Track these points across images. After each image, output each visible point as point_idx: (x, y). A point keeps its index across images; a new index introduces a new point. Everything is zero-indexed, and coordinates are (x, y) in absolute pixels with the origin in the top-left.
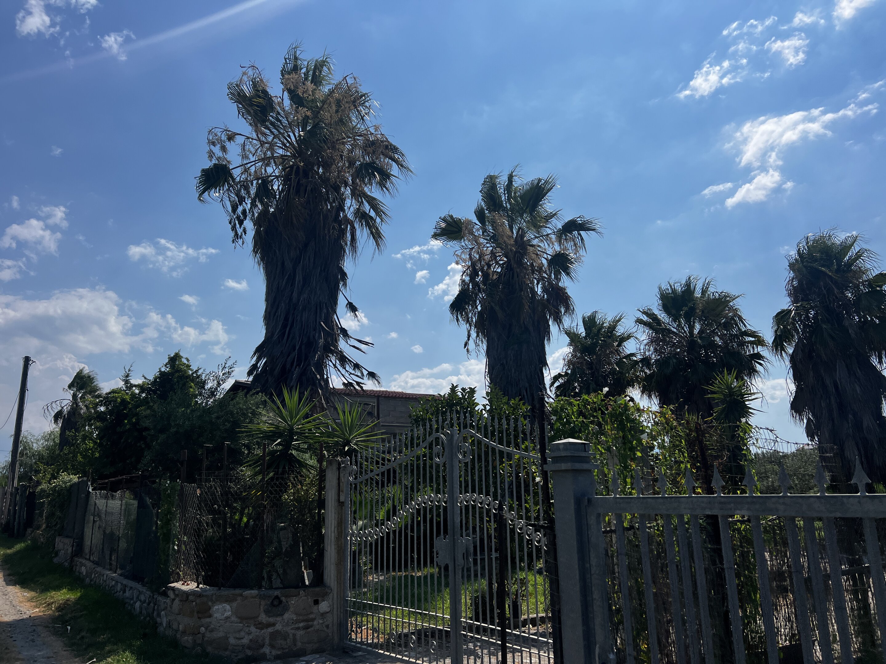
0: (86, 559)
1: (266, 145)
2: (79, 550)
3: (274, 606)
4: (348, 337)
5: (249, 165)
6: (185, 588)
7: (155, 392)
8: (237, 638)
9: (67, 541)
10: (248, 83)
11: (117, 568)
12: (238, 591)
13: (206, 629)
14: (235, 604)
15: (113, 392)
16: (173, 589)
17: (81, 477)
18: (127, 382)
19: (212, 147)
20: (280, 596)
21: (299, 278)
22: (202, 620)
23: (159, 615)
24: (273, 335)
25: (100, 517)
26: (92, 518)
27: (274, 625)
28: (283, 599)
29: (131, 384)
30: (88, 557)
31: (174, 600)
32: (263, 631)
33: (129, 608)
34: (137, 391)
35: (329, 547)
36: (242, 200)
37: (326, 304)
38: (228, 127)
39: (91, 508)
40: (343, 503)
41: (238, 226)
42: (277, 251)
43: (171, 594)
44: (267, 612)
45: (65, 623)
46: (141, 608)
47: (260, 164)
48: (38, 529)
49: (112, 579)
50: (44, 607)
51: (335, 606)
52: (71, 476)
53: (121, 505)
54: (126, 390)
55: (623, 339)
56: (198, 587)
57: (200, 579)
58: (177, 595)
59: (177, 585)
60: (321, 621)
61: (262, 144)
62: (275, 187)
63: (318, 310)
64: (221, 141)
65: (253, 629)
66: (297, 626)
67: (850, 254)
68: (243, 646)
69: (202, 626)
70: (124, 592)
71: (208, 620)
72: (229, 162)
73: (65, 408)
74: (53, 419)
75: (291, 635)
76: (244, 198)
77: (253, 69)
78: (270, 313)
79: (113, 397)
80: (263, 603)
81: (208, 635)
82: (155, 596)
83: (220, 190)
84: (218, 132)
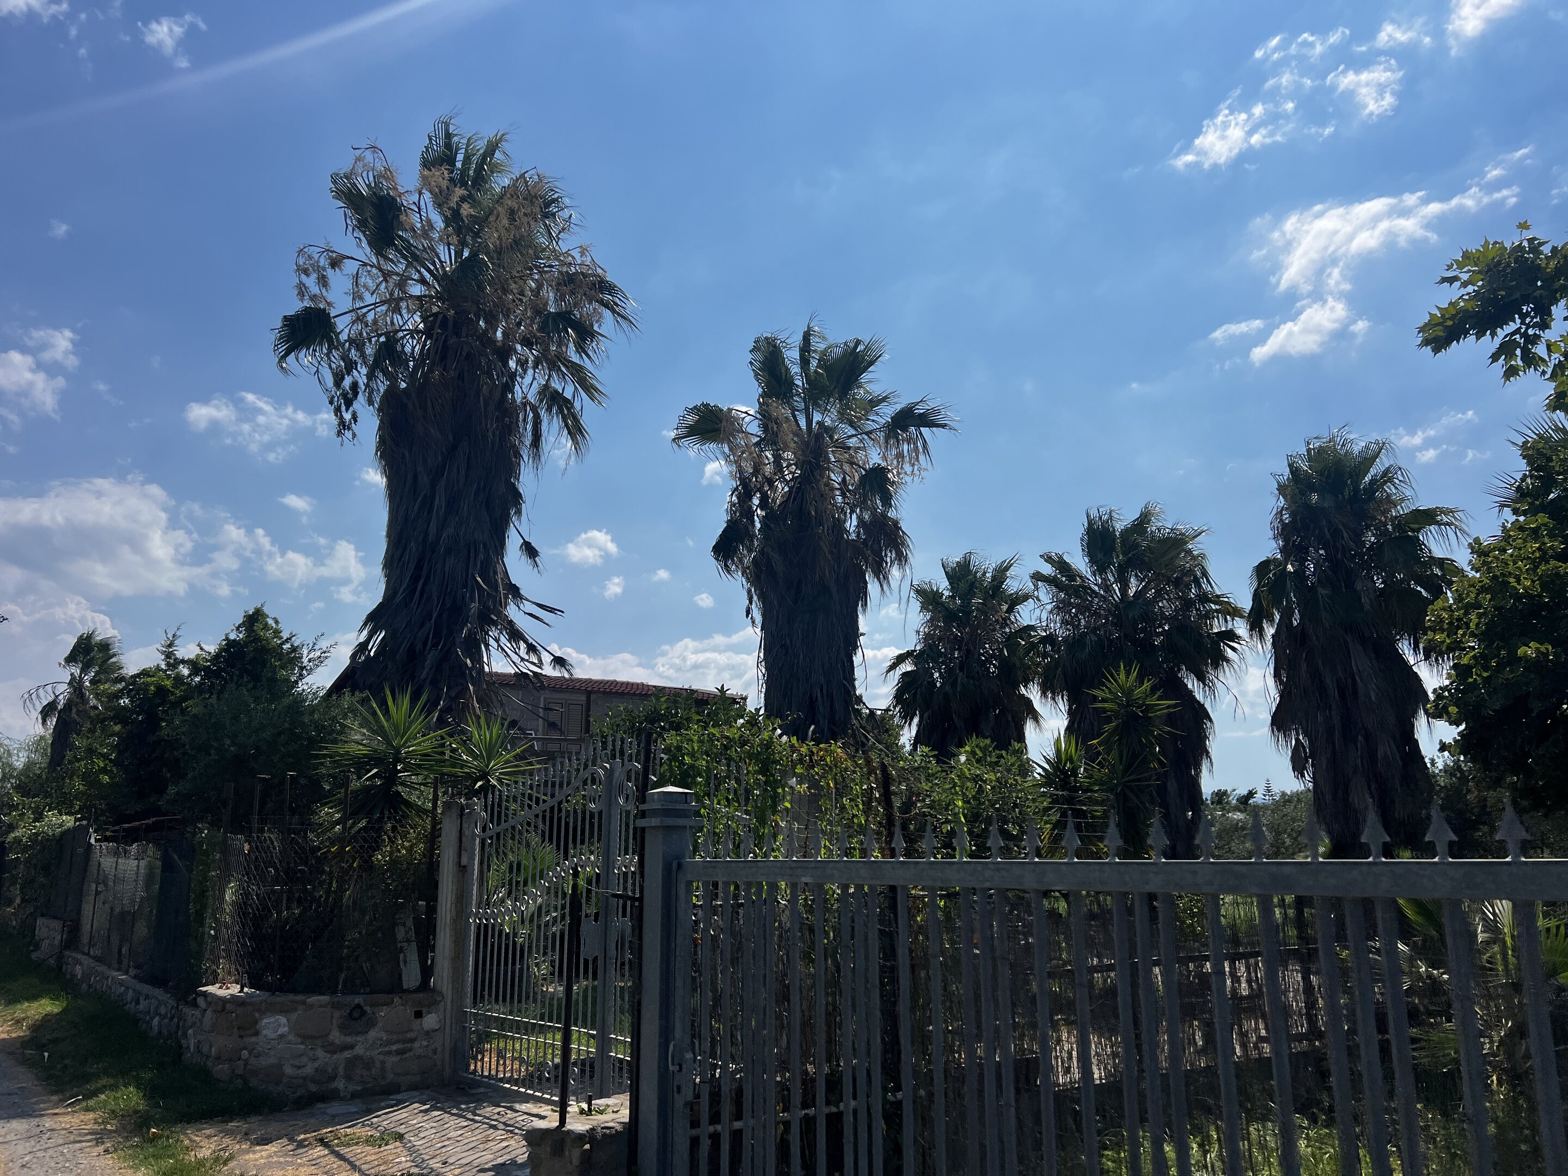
0: (84, 953)
1: (394, 277)
2: (72, 939)
3: (354, 1019)
4: (521, 599)
5: (364, 310)
6: (222, 993)
7: (217, 674)
8: (295, 1066)
9: (57, 924)
10: (365, 175)
11: (129, 967)
12: (300, 997)
13: (250, 1053)
14: (294, 1016)
15: (145, 673)
16: (205, 994)
17: (79, 820)
18: (168, 655)
19: (303, 277)
20: (362, 1004)
21: (440, 500)
22: (245, 1039)
23: (185, 1035)
24: (395, 593)
25: (106, 885)
26: (94, 886)
27: (352, 1047)
28: (368, 1009)
29: (176, 659)
30: (86, 950)
31: (205, 1010)
32: (335, 1056)
33: (144, 1027)
34: (185, 672)
35: (442, 934)
36: (350, 366)
37: (485, 545)
38: (331, 245)
39: (93, 869)
40: (465, 867)
41: (343, 408)
42: (407, 454)
43: (201, 1001)
44: (343, 1028)
45: (41, 1047)
46: (160, 1025)
47: (384, 308)
48: (9, 906)
49: (121, 983)
50: (10, 1026)
51: (448, 1022)
52: (64, 818)
53: (138, 866)
54: (166, 671)
55: (1018, 599)
56: (241, 991)
57: (246, 980)
58: (209, 1004)
59: (210, 989)
60: (425, 1043)
61: (386, 275)
62: (408, 349)
63: (472, 554)
64: (318, 268)
65: (320, 1053)
66: (387, 1049)
67: (1373, 471)
68: (305, 1079)
69: (245, 1048)
70: (138, 1003)
71: (253, 1039)
72: (329, 304)
73: (61, 697)
74: (40, 716)
75: (378, 1065)
76: (356, 363)
77: (374, 152)
78: (392, 556)
79: (144, 683)
80: (337, 1014)
81: (253, 1061)
82: (180, 1007)
83: (315, 351)
84: (314, 251)
